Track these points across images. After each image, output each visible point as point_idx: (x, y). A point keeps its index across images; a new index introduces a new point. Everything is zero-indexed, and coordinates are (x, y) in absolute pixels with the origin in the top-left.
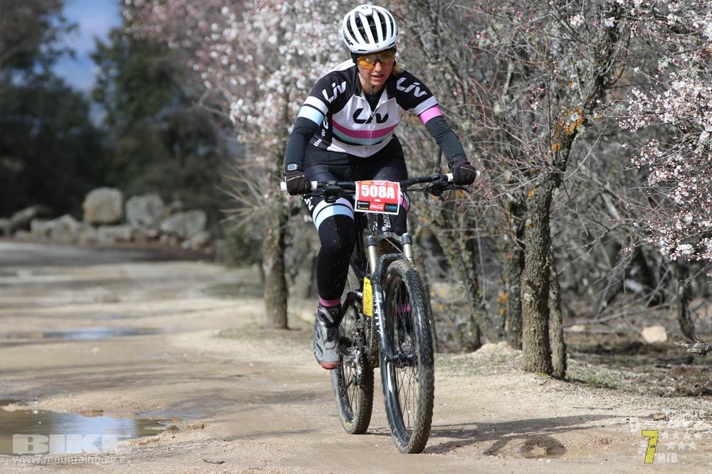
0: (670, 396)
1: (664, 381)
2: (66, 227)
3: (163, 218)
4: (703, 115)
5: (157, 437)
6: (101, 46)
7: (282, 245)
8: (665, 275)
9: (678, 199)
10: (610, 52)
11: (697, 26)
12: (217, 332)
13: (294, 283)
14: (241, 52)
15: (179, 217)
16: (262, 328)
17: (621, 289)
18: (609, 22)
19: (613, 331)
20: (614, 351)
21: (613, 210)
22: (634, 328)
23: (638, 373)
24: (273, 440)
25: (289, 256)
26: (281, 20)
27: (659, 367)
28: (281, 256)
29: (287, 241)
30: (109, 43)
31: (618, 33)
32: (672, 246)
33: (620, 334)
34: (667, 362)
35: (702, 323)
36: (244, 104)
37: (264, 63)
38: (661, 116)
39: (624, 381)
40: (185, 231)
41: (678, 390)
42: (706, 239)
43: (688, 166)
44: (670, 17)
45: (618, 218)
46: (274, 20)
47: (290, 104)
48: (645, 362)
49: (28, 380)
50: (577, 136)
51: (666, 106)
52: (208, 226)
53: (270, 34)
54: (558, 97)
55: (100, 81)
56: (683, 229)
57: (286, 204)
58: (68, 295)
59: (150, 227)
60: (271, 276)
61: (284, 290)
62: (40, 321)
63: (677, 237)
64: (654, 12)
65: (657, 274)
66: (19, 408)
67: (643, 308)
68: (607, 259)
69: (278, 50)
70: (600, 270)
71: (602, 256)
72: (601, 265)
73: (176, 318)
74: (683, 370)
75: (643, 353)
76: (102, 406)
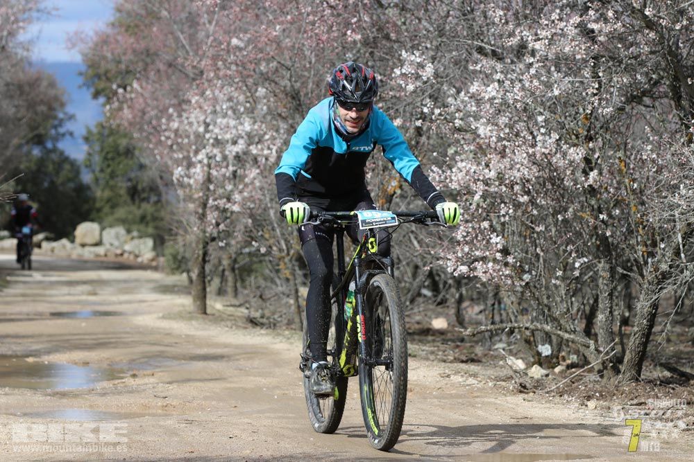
0: (450, 362)
1: (446, 353)
2: (64, 246)
3: (126, 242)
4: (476, 184)
5: (124, 381)
6: (89, 132)
7: (204, 261)
8: (447, 286)
9: (459, 237)
10: (418, 143)
11: (474, 128)
12: (161, 315)
13: (210, 285)
14: (181, 137)
15: (136, 241)
16: (190, 313)
17: (419, 295)
18: (419, 123)
19: (413, 321)
20: (414, 333)
21: (415, 243)
22: (427, 319)
23: (430, 347)
24: (199, 384)
25: (208, 268)
26: (206, 118)
27: (443, 344)
28: (203, 268)
29: (207, 259)
30: (95, 130)
31: (422, 130)
32: (455, 267)
33: (418, 323)
34: (448, 340)
35: (470, 317)
36: (182, 170)
37: (195, 144)
38: (450, 184)
39: (421, 352)
40: (140, 252)
41: (455, 359)
42: (477, 263)
43: (466, 216)
44: (456, 121)
45: (419, 248)
46: (202, 118)
47: (211, 171)
48: (434, 341)
49: (42, 343)
50: (395, 196)
51: (453, 178)
52: (155, 248)
53: (199, 126)
54: (384, 171)
55: (89, 154)
56: (463, 256)
57: (207, 235)
58: (65, 290)
59: (117, 248)
60: (196, 280)
61: (204, 289)
62: (49, 305)
63: (458, 261)
64: (445, 118)
65: (441, 286)
66: (36, 360)
67: (431, 307)
68: (410, 275)
69: (204, 136)
70: (406, 282)
71: (406, 272)
72: (406, 279)
73: (135, 306)
74: (458, 346)
75: (433, 335)
76: (88, 360)
